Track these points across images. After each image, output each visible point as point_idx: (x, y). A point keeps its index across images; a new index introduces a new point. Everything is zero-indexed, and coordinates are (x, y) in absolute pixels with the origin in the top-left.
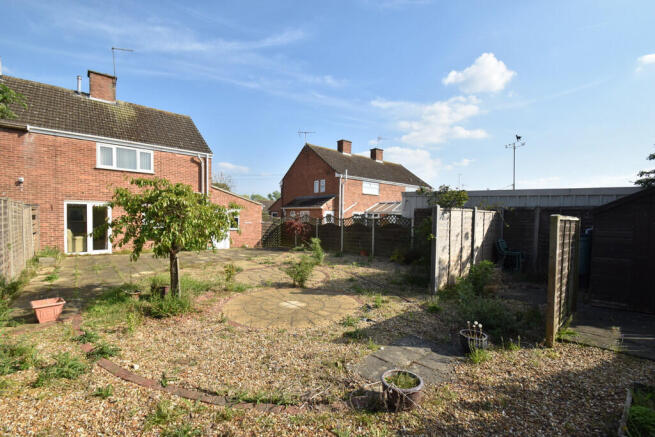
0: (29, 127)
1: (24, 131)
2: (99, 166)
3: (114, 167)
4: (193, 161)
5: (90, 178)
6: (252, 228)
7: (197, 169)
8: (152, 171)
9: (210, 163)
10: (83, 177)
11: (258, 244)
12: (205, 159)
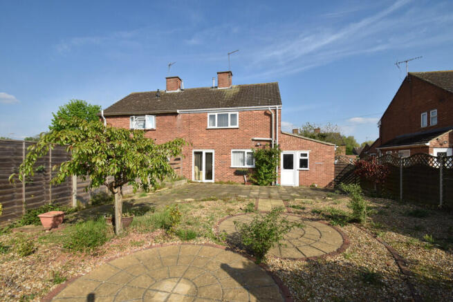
0: (178, 111)
1: (176, 114)
2: (209, 127)
3: (216, 127)
4: (266, 114)
5: (205, 135)
6: (323, 169)
7: (269, 120)
8: (237, 126)
9: (280, 113)
10: (201, 135)
11: (330, 184)
12: (275, 110)
